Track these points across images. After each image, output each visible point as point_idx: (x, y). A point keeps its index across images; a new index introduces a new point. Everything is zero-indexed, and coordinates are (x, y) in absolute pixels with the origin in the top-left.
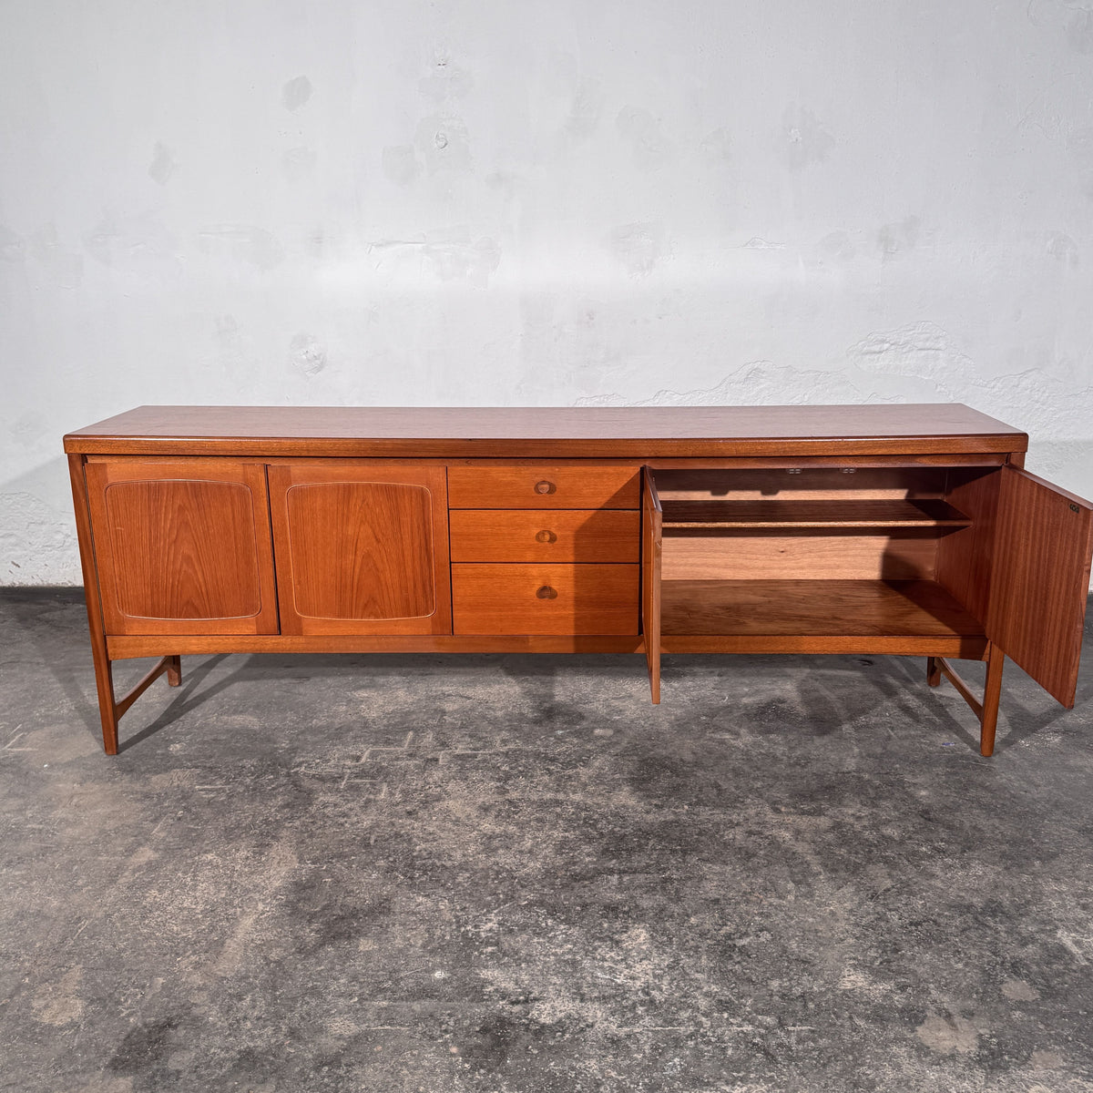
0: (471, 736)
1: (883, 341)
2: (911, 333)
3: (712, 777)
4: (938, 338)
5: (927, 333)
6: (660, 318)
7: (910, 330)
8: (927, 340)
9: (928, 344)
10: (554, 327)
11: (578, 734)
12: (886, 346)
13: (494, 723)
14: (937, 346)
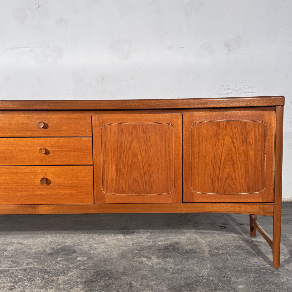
0: (12, 261)
1: (229, 89)
2: (241, 85)
3: (129, 280)
4: (253, 87)
5: (248, 85)
6: (133, 79)
7: (240, 84)
8: (248, 88)
9: (249, 90)
10: (87, 83)
11: (68, 260)
12: (230, 91)
13: (28, 256)
14: (253, 91)
